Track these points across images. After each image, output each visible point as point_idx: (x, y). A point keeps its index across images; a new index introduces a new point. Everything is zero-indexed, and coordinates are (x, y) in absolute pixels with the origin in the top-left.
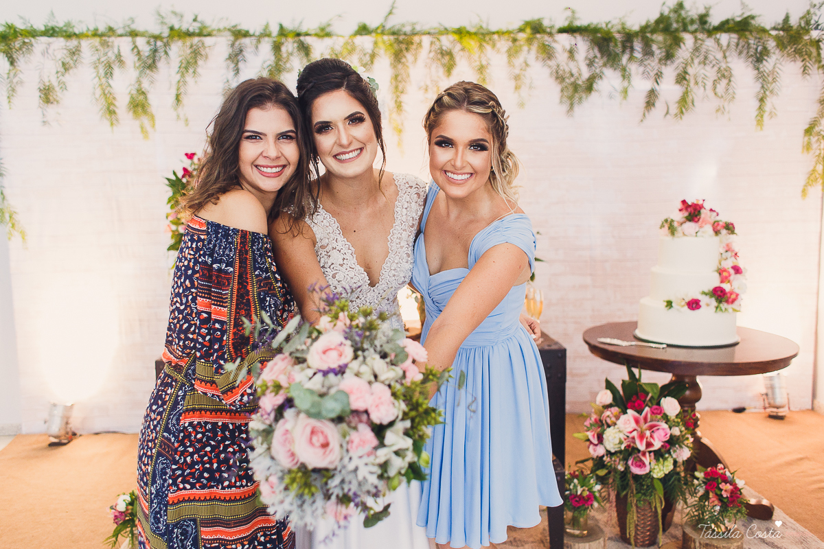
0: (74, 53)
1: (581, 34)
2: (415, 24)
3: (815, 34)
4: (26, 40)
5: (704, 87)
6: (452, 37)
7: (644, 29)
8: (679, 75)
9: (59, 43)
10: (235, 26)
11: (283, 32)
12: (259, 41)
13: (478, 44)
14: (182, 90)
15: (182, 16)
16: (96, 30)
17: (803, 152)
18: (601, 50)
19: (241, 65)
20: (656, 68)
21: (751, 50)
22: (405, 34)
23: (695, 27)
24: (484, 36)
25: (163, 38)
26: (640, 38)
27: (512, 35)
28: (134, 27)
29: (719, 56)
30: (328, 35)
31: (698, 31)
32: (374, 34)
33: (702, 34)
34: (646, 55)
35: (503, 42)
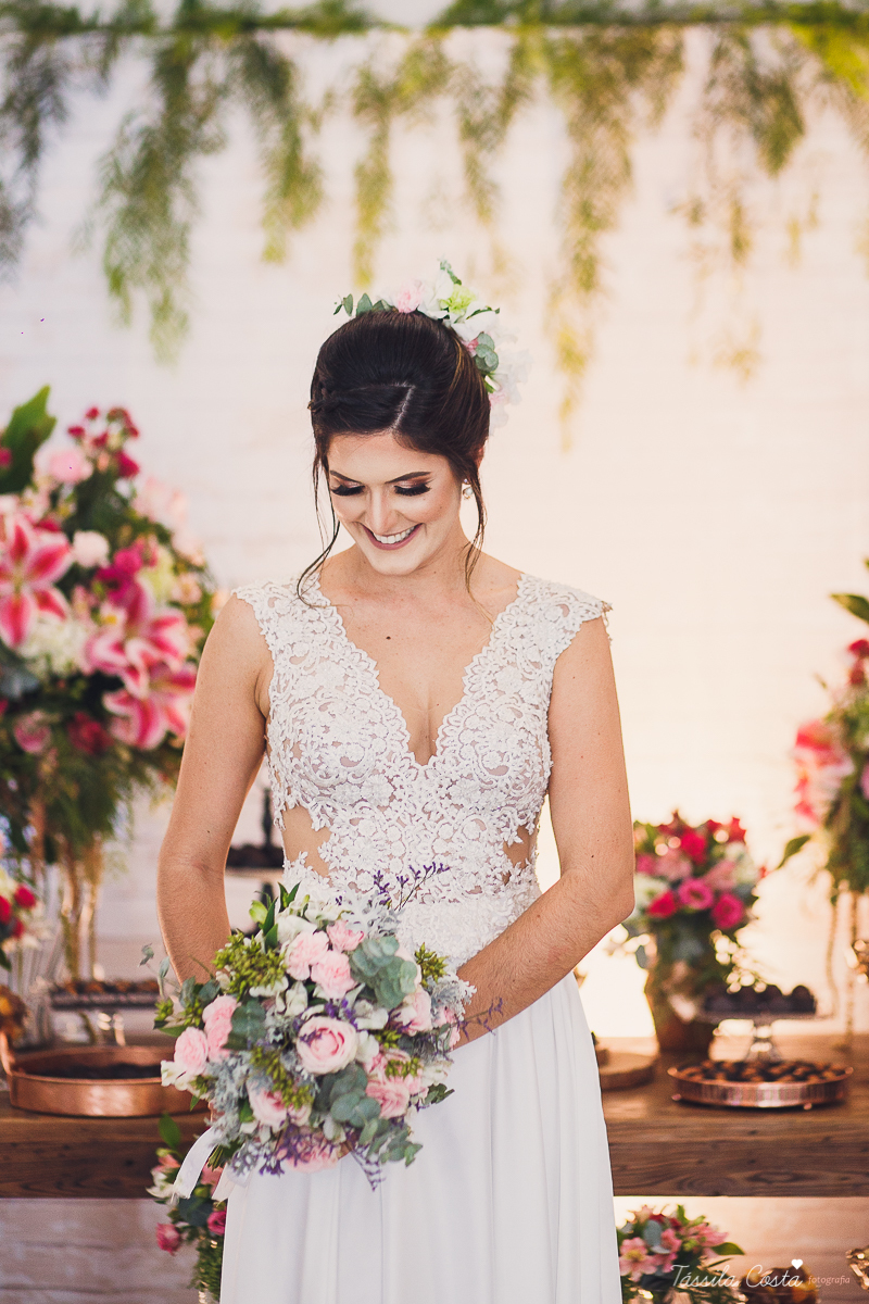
11: (194, 21)
12: (111, 50)
19: (48, 130)
22: (625, 21)
30: (355, 24)
32: (512, 21)
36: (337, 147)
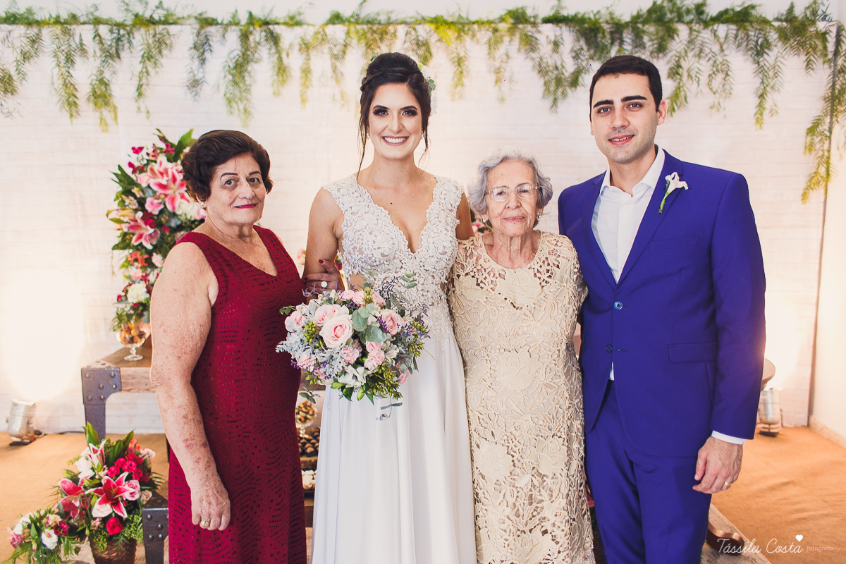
0: (34, 41)
1: (566, 24)
2: (391, 12)
3: (821, 26)
5: (698, 82)
6: (429, 27)
7: (636, 19)
8: (671, 69)
9: (19, 30)
10: (201, 15)
11: (252, 20)
12: (225, 30)
13: (456, 34)
14: (144, 81)
15: (148, 3)
16: (58, 17)
17: (805, 153)
18: (588, 42)
19: (207, 55)
21: (751, 42)
22: (380, 23)
23: (691, 17)
24: (462, 26)
25: (127, 26)
26: (630, 29)
27: (493, 25)
28: (97, 14)
29: (716, 48)
30: (298, 24)
31: (694, 21)
32: (347, 24)
33: (697, 25)
34: (636, 47)
35: (483, 32)
36: (294, 61)
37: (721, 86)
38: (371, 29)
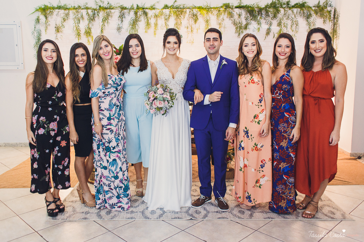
0: (67, 15)
1: (243, 8)
2: (184, 5)
3: (329, 9)
4: (51, 11)
6: (197, 10)
7: (267, 6)
8: (278, 23)
9: (62, 11)
10: (121, 6)
11: (138, 8)
12: (130, 11)
13: (206, 12)
15: (104, 2)
16: (75, 7)
18: (250, 14)
19: (124, 19)
20: (270, 21)
21: (305, 14)
22: (181, 8)
24: (208, 9)
25: (97, 10)
26: (265, 10)
27: (218, 9)
28: (87, 6)
29: (293, 16)
30: (154, 9)
31: (286, 7)
32: (170, 8)
33: (287, 9)
34: (266, 16)
35: (215, 11)
36: (152, 21)
37: (295, 29)
38: (178, 10)
